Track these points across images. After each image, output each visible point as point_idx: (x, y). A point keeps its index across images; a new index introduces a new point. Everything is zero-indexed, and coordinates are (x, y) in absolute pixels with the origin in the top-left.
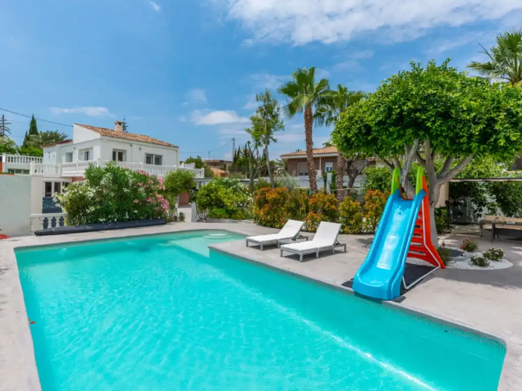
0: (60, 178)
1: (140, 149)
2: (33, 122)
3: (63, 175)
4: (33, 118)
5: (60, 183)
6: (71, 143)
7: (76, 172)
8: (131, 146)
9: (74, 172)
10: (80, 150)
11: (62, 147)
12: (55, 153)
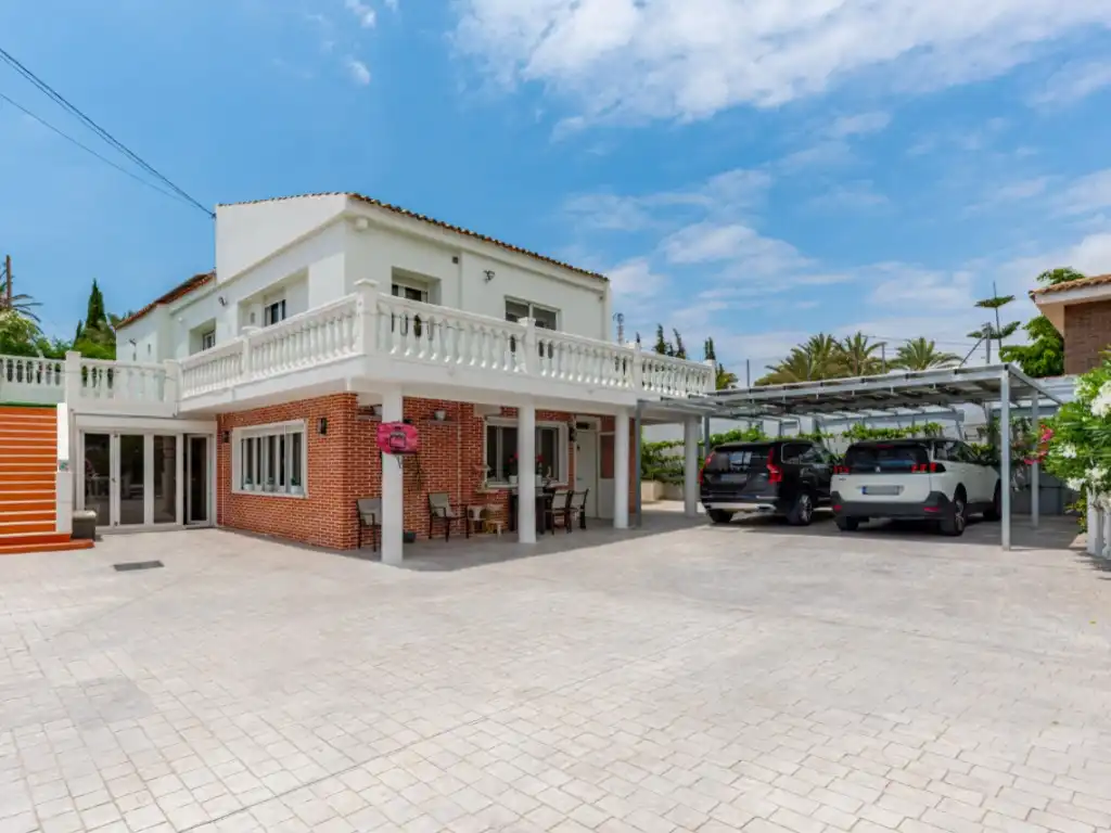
0: (175, 418)
1: (489, 275)
2: (96, 298)
3: (186, 407)
4: (95, 289)
5: (173, 439)
6: (209, 287)
7: (239, 380)
8: (455, 260)
9: (230, 383)
10: (245, 305)
11: (173, 314)
12: (152, 339)
